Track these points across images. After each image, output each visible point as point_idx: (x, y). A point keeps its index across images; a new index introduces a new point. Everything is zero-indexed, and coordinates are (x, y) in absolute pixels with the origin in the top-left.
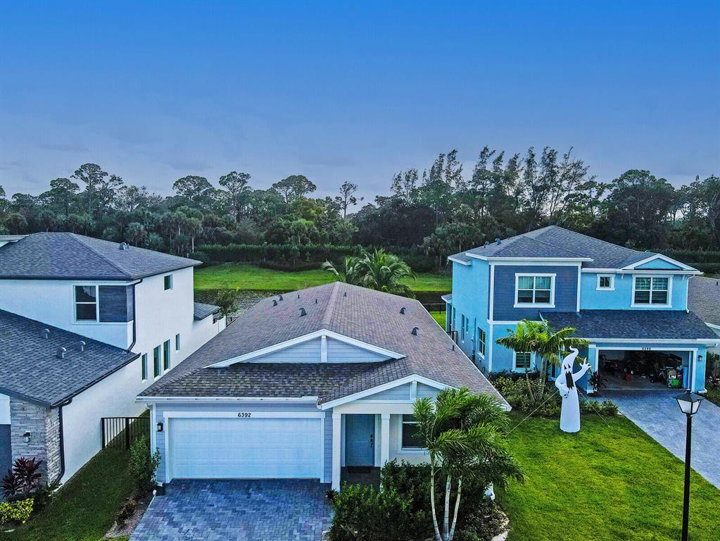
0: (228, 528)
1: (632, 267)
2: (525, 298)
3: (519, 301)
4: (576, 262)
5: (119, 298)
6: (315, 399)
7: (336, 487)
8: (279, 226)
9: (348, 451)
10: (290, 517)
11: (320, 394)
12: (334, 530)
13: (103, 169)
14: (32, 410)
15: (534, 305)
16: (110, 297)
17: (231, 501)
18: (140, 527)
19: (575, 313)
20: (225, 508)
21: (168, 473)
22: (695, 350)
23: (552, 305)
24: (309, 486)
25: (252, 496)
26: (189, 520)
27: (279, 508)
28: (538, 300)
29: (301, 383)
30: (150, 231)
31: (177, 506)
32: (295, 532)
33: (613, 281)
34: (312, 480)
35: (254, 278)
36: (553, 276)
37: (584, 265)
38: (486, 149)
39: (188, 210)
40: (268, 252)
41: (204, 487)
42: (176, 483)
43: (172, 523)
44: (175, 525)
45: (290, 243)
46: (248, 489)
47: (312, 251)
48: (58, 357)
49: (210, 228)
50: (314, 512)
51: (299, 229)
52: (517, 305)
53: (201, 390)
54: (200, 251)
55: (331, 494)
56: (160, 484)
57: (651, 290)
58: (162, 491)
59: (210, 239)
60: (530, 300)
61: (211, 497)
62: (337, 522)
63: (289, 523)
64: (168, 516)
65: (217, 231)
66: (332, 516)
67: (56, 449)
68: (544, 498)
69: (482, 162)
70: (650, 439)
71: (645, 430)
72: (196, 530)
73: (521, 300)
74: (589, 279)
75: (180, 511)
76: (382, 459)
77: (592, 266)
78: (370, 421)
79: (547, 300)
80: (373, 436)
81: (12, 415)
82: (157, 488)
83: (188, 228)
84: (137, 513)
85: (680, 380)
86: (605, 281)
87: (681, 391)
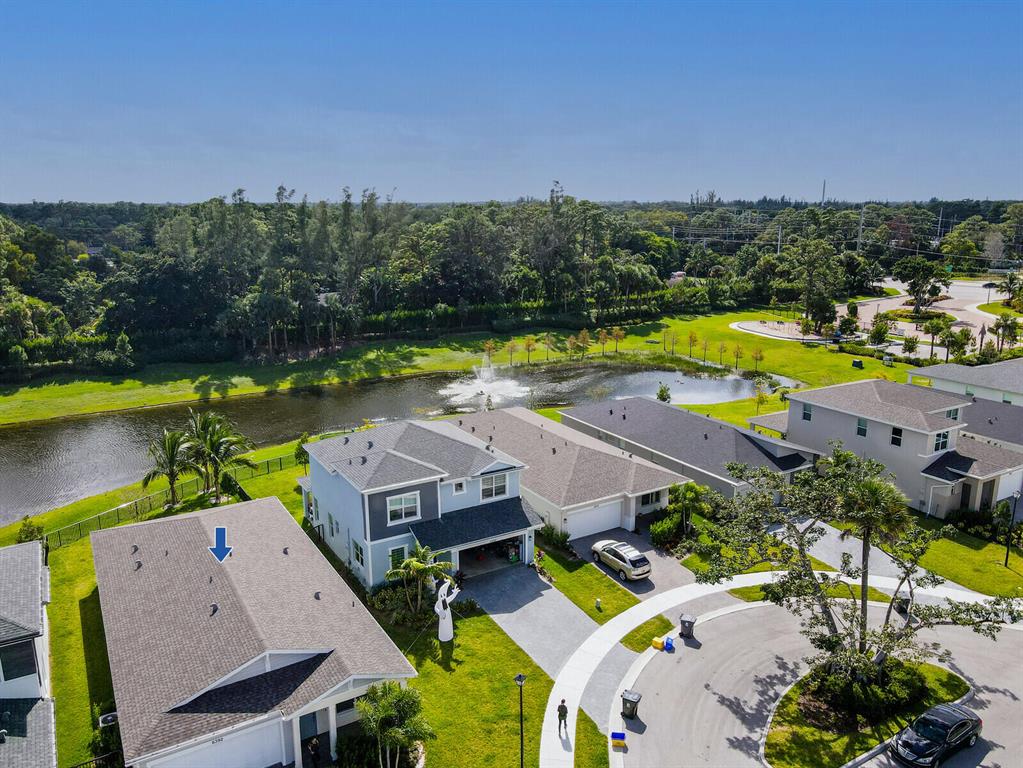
1: (478, 473)
2: (396, 516)
3: (391, 520)
4: (437, 478)
5: (25, 653)
6: (278, 713)
11: (280, 706)
15: (404, 520)
16: (15, 654)
19: (437, 519)
22: (526, 534)
23: (418, 517)
28: (407, 515)
29: (259, 700)
33: (464, 486)
36: (418, 493)
52: (390, 524)
53: (177, 736)
57: (494, 486)
60: (400, 517)
71: (497, 621)
73: (393, 518)
74: (446, 489)
77: (449, 478)
79: (414, 513)
85: (517, 554)
86: (459, 486)
87: (519, 566)
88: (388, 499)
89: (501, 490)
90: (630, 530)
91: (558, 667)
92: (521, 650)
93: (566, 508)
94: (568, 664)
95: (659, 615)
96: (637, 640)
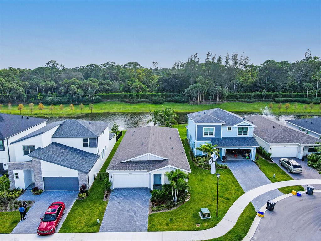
0: (129, 199)
1: (237, 125)
2: (206, 134)
3: (204, 135)
4: (221, 124)
5: (95, 141)
6: (147, 170)
7: (152, 189)
8: (128, 85)
9: (155, 181)
10: (142, 196)
11: (148, 169)
12: (152, 199)
13: (57, 63)
14: (83, 174)
15: (209, 136)
16: (92, 141)
17: (129, 193)
18: (110, 198)
19: (220, 138)
20: (128, 194)
21: (113, 187)
22: (253, 149)
23: (213, 136)
24: (146, 189)
25: (133, 191)
26: (120, 197)
27: (139, 194)
28: (210, 134)
29: (143, 166)
30: (78, 88)
31: (117, 194)
32: (143, 199)
33: (231, 129)
34: (147, 188)
35: (119, 107)
36: (214, 128)
37: (223, 125)
38: (209, 53)
39: (92, 79)
40: (124, 96)
41: (122, 189)
42: (115, 189)
43: (117, 197)
44: (118, 198)
45: (133, 92)
46: (132, 190)
47: (141, 95)
48: (83, 159)
49: (101, 86)
50: (147, 195)
51: (136, 86)
52: (204, 136)
53: (120, 168)
54: (98, 96)
55: (151, 191)
56: (112, 189)
57: (243, 131)
58: (113, 191)
59: (101, 90)
60: (207, 135)
61: (124, 192)
62: (152, 197)
63: (142, 197)
64: (115, 196)
65: (103, 87)
66: (151, 196)
67: (88, 182)
68: (200, 191)
69: (208, 58)
70: (233, 175)
71: (233, 173)
72: (122, 199)
73: (205, 134)
74: (224, 128)
75: (118, 195)
76: (163, 183)
77: (226, 125)
78: (160, 175)
79: (212, 134)
80: (160, 177)
81: (79, 175)
82: (111, 190)
83: (93, 87)
84: (109, 195)
85: (249, 157)
86: (229, 129)
87: (249, 160)
88: (204, 128)
89: (246, 133)
90: (300, 159)
91: (249, 190)
92: (237, 182)
93: (271, 144)
94: (253, 190)
95: (301, 185)
96: (285, 190)
